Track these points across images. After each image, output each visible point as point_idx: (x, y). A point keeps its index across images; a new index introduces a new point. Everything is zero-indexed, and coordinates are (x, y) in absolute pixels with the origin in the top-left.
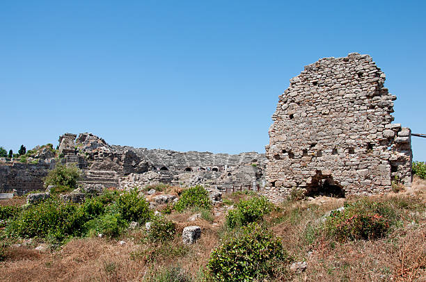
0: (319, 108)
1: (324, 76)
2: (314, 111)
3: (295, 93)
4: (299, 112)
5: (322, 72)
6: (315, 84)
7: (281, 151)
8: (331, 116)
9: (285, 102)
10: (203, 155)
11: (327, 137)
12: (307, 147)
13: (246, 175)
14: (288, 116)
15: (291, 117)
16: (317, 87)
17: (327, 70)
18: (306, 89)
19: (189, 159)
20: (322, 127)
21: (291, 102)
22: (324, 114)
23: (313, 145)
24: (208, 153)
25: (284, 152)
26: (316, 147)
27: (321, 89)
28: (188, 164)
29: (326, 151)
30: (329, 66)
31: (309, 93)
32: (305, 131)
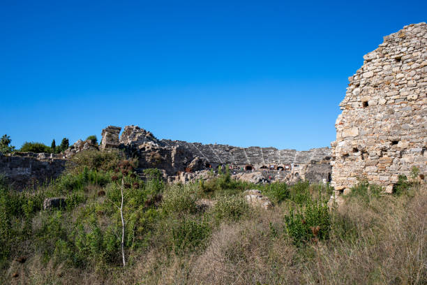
0: (404, 92)
1: (411, 49)
2: (396, 97)
3: (371, 74)
4: (376, 98)
5: (408, 44)
6: (398, 60)
7: (352, 150)
8: (421, 102)
9: (358, 86)
10: (266, 151)
11: (415, 131)
12: (387, 145)
13: (316, 176)
14: (361, 104)
15: (366, 104)
16: (400, 64)
17: (414, 40)
18: (385, 68)
19: (249, 155)
20: (407, 118)
21: (365, 85)
22: (411, 100)
23: (395, 142)
24: (272, 148)
25: (356, 150)
26: (400, 144)
27: (405, 67)
28: (249, 162)
29: (413, 150)
30: (418, 35)
31: (390, 72)
32: (383, 123)
